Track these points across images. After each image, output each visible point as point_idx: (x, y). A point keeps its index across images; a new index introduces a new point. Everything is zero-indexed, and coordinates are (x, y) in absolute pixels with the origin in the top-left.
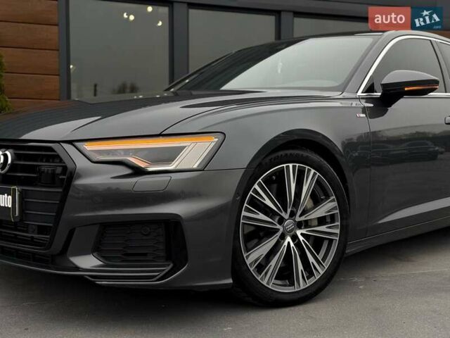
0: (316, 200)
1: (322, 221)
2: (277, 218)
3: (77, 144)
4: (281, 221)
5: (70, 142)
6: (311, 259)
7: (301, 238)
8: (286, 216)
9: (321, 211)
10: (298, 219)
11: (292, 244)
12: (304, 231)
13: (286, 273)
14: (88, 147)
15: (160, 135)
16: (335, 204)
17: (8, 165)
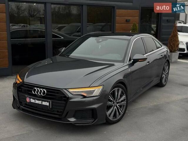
0: (121, 96)
1: (122, 101)
2: (113, 102)
3: (67, 89)
4: (114, 103)
5: (65, 89)
6: (120, 111)
7: (118, 106)
8: (115, 101)
9: (122, 99)
10: (117, 101)
11: (116, 108)
12: (119, 104)
13: (115, 115)
14: (71, 90)
15: (89, 87)
16: (125, 96)
17: (46, 94)
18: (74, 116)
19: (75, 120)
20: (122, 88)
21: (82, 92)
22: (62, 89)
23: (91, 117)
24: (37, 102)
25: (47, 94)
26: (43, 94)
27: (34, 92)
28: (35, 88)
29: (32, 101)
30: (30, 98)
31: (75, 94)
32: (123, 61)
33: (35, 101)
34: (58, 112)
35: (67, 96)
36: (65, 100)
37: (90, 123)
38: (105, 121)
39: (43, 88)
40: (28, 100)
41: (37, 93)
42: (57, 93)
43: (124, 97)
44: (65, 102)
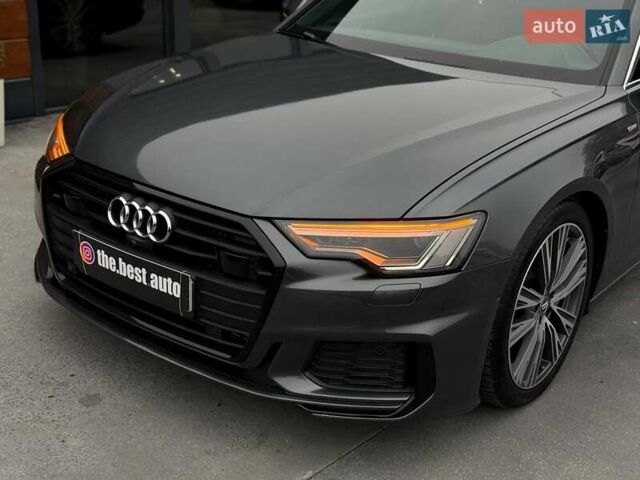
3: (277, 222)
5: (270, 220)
15: (402, 219)
17: (168, 235)
19: (320, 388)
22: (252, 217)
24: (127, 270)
29: (106, 262)
30: (96, 247)
31: (319, 249)
32: (600, 77)
33: (118, 268)
34: (226, 335)
35: (277, 263)
36: (262, 282)
37: (393, 410)
42: (230, 238)
44: (263, 292)
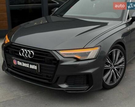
0: (119, 58)
1: (120, 64)
2: (110, 65)
3: (57, 51)
5: (55, 51)
6: (118, 75)
7: (116, 69)
8: (112, 64)
9: (120, 61)
10: (115, 64)
11: (114, 72)
12: (116, 67)
13: (112, 80)
14: (61, 52)
15: (83, 48)
16: (124, 58)
18: (66, 82)
19: (68, 86)
20: (121, 49)
21: (75, 54)
22: (51, 50)
23: (85, 83)
24: (24, 65)
25: (35, 56)
26: (30, 56)
27: (21, 54)
28: (22, 49)
29: (19, 63)
30: (17, 60)
31: (66, 56)
32: (121, 19)
33: (22, 64)
34: (47, 76)
35: (58, 59)
36: (55, 64)
37: (84, 90)
38: (102, 87)
39: (31, 49)
40: (15, 62)
41: (24, 55)
42: (47, 55)
43: (122, 59)
44: (55, 66)
